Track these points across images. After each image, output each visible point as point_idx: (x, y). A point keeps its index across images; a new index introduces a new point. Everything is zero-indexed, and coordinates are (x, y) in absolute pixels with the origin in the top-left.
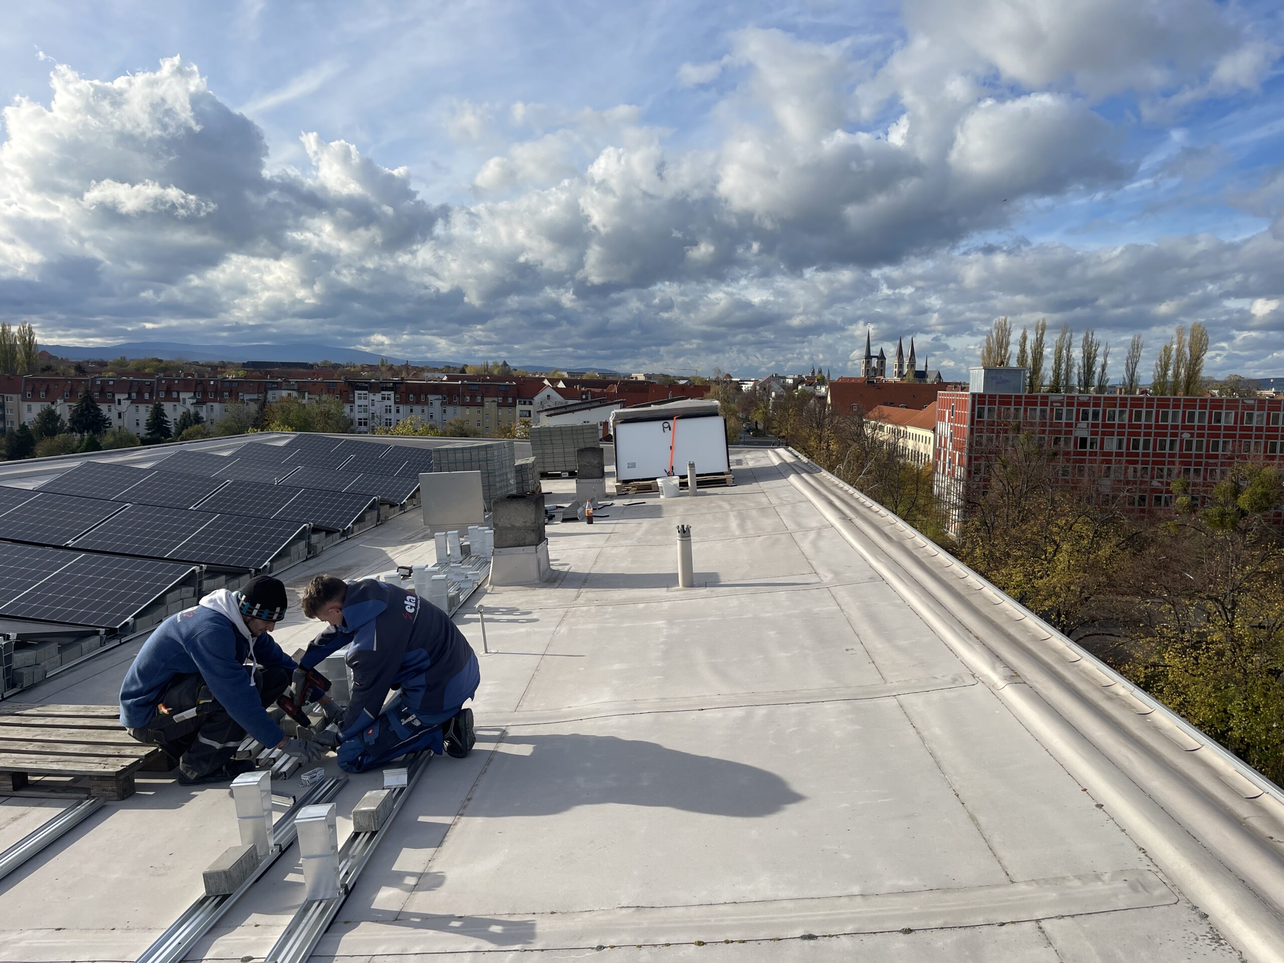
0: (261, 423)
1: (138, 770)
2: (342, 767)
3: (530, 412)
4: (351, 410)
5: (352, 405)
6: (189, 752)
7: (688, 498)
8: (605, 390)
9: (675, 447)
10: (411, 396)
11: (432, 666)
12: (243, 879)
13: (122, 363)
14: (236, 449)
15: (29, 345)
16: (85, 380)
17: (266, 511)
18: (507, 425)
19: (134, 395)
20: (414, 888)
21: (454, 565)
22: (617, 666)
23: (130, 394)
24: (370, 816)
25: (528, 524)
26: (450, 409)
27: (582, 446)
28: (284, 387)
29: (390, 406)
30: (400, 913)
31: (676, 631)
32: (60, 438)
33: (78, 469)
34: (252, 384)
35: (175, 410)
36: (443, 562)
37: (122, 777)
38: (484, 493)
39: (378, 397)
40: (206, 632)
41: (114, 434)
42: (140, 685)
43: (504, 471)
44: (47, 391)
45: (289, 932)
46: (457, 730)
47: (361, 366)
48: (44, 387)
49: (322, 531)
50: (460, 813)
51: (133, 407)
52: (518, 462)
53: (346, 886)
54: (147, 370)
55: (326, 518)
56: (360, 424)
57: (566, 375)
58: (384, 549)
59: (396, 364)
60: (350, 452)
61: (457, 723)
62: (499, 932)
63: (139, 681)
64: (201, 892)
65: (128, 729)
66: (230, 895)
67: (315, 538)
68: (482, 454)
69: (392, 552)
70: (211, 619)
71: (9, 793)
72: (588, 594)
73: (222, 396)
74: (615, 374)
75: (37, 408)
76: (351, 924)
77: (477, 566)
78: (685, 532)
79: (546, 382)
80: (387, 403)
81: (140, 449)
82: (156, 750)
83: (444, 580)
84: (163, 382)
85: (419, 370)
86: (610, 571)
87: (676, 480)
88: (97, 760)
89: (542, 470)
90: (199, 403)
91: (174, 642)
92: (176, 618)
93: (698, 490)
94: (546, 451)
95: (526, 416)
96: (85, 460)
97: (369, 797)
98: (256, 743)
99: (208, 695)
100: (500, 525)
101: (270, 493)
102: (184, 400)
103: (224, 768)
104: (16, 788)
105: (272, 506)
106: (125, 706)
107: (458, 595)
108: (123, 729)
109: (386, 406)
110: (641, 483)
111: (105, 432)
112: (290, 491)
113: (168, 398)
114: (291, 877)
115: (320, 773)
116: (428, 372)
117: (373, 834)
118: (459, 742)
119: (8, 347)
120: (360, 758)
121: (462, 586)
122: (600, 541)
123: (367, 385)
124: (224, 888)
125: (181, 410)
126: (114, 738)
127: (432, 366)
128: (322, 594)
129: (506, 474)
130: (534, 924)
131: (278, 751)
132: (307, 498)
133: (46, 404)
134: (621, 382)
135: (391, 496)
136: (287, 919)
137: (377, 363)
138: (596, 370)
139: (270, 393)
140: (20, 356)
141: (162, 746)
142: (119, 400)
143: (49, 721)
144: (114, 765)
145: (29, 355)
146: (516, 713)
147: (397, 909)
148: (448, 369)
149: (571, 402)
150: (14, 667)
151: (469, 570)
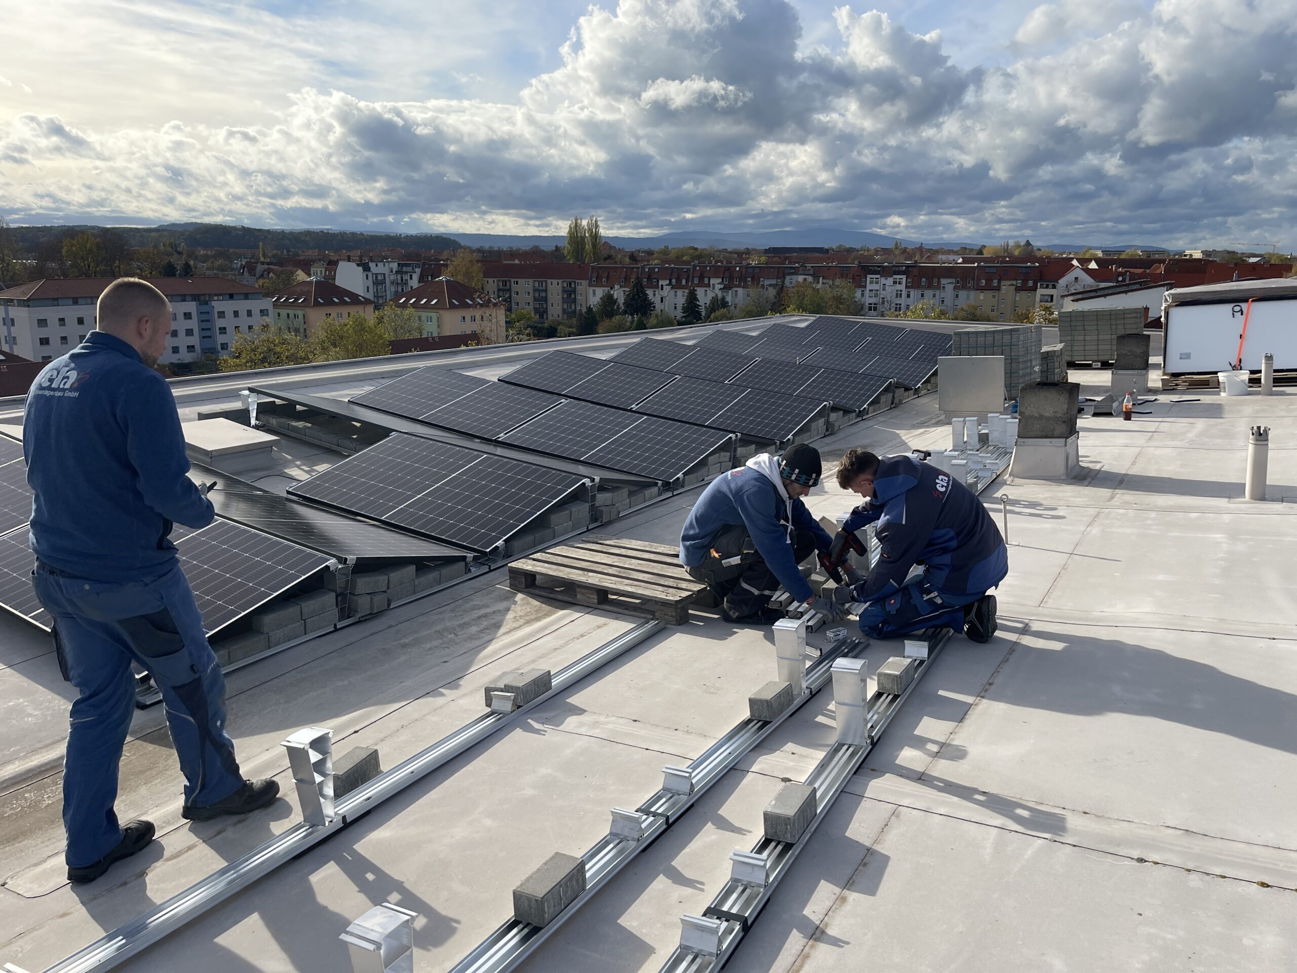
0: (778, 307)
1: (691, 603)
2: (863, 631)
3: (1052, 296)
4: (863, 295)
5: (863, 289)
6: (732, 593)
7: (1259, 397)
8: (1148, 271)
9: (1247, 335)
10: (924, 280)
11: (958, 548)
12: (781, 711)
13: (665, 252)
14: (762, 330)
15: (595, 237)
16: (636, 268)
17: (789, 389)
18: (1024, 311)
19: (674, 281)
20: (936, 755)
21: (971, 452)
22: (1161, 577)
23: (670, 281)
24: (893, 680)
25: (1059, 415)
26: (963, 294)
27: (1121, 332)
28: (801, 272)
29: (901, 291)
30: (923, 773)
31: (1240, 547)
32: (617, 319)
33: (639, 344)
34: (772, 270)
35: (706, 294)
36: (960, 447)
37: (680, 606)
38: (1005, 381)
39: (890, 281)
40: (751, 491)
41: (657, 316)
42: (697, 531)
43: (1029, 358)
44: (608, 278)
45: (822, 766)
46: (979, 615)
47: (875, 249)
48: (605, 275)
49: (841, 410)
50: (981, 695)
51: (673, 292)
52: (1045, 349)
53: (872, 738)
54: (685, 258)
55: (844, 398)
56: (870, 309)
57: (1100, 254)
58: (897, 432)
59: (910, 247)
60: (866, 334)
61: (979, 608)
62: (1027, 816)
63: (696, 526)
64: (746, 714)
65: (686, 567)
66: (771, 722)
67: (833, 416)
68: (1007, 338)
69: (905, 435)
70: (756, 479)
71: (594, 606)
72: (1124, 496)
73: (746, 281)
74: (1163, 252)
75: (600, 292)
76: (878, 772)
77: (995, 455)
78: (1261, 436)
79: (1075, 262)
80: (898, 287)
81: (685, 328)
82: (706, 588)
83: (964, 465)
84: (698, 268)
85: (932, 253)
86: (1153, 474)
87: (1245, 376)
88: (660, 588)
89: (1069, 359)
90: (726, 288)
91: (724, 496)
92: (727, 476)
93: (1274, 389)
94: (1076, 338)
95: (1047, 302)
96: (644, 336)
97: (893, 663)
98: (787, 595)
99: (751, 546)
100: (1026, 414)
101: (793, 372)
102: (714, 285)
103: (760, 613)
104: (599, 603)
105: (795, 384)
106: (685, 546)
107: (976, 483)
108: (682, 566)
109: (897, 291)
110: (1195, 377)
111: (650, 314)
112: (811, 370)
113: (701, 284)
114: (820, 719)
115: (843, 633)
116: (943, 254)
117: (896, 697)
118: (979, 626)
119: (579, 238)
120: (880, 625)
121: (980, 474)
122: (1141, 439)
123: (879, 269)
124: (765, 715)
125: (710, 295)
126: (672, 573)
127: (946, 248)
128: (855, 467)
129: (1031, 361)
130: (1064, 818)
131: (805, 605)
132: (826, 378)
133: (606, 289)
134: (1170, 260)
135: (905, 379)
136: (820, 755)
137: (891, 246)
138: (1138, 247)
139: (788, 278)
140: (589, 247)
141: (710, 585)
142: (662, 286)
143: (623, 552)
144: (674, 595)
145: (594, 245)
146: (1040, 608)
147: (922, 770)
148: (964, 250)
149: (1103, 285)
150: (597, 505)
151: (988, 459)
